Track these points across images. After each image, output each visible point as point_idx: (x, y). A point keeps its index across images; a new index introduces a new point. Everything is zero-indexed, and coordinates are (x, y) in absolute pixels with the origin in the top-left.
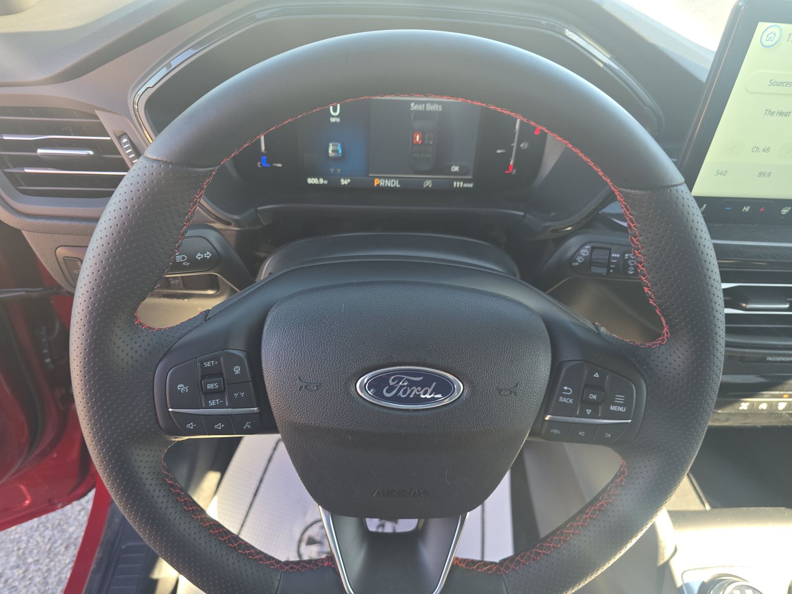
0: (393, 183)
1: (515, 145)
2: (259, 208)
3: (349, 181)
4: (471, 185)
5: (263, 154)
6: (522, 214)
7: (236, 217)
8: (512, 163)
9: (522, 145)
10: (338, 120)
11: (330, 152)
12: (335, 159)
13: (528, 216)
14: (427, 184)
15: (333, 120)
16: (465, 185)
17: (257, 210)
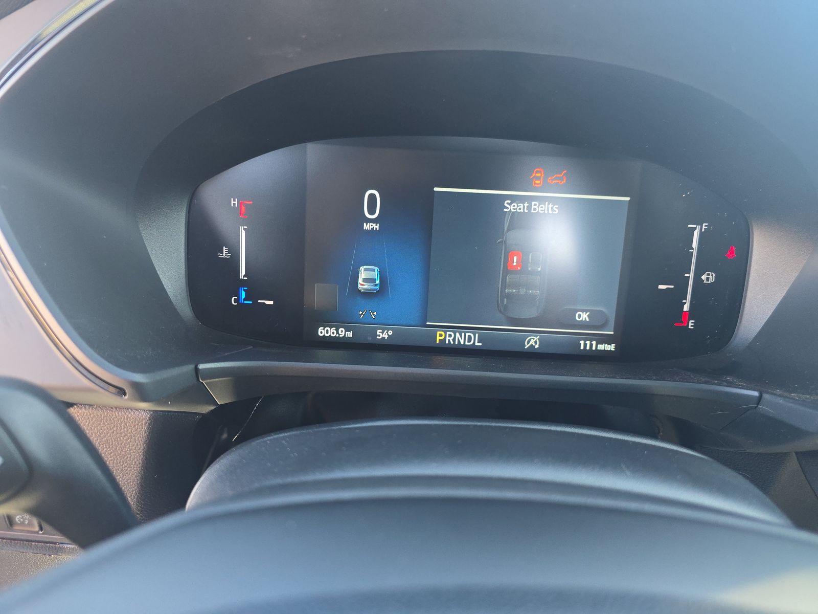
0: (470, 338)
1: (691, 276)
2: (202, 366)
3: (390, 333)
4: (611, 347)
5: (242, 283)
6: (756, 394)
7: (139, 378)
8: (686, 308)
9: (704, 277)
10: (376, 227)
11: (360, 281)
12: (368, 294)
13: (766, 396)
14: (532, 342)
15: (367, 227)
16: (601, 347)
17: (197, 370)
